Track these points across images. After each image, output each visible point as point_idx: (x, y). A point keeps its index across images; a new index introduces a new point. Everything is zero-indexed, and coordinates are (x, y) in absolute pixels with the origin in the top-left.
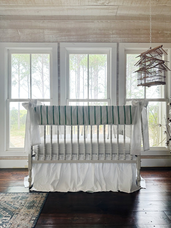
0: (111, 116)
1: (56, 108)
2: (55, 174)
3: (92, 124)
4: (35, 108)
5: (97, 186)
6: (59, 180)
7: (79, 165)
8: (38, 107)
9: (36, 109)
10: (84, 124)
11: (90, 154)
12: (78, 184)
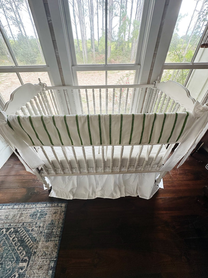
0: (148, 133)
1: (49, 122)
2: (72, 182)
3: (115, 143)
4: (8, 122)
5: (116, 193)
6: (77, 187)
7: (97, 176)
8: (13, 120)
9: (12, 124)
10: (101, 144)
11: (109, 167)
12: (97, 188)
